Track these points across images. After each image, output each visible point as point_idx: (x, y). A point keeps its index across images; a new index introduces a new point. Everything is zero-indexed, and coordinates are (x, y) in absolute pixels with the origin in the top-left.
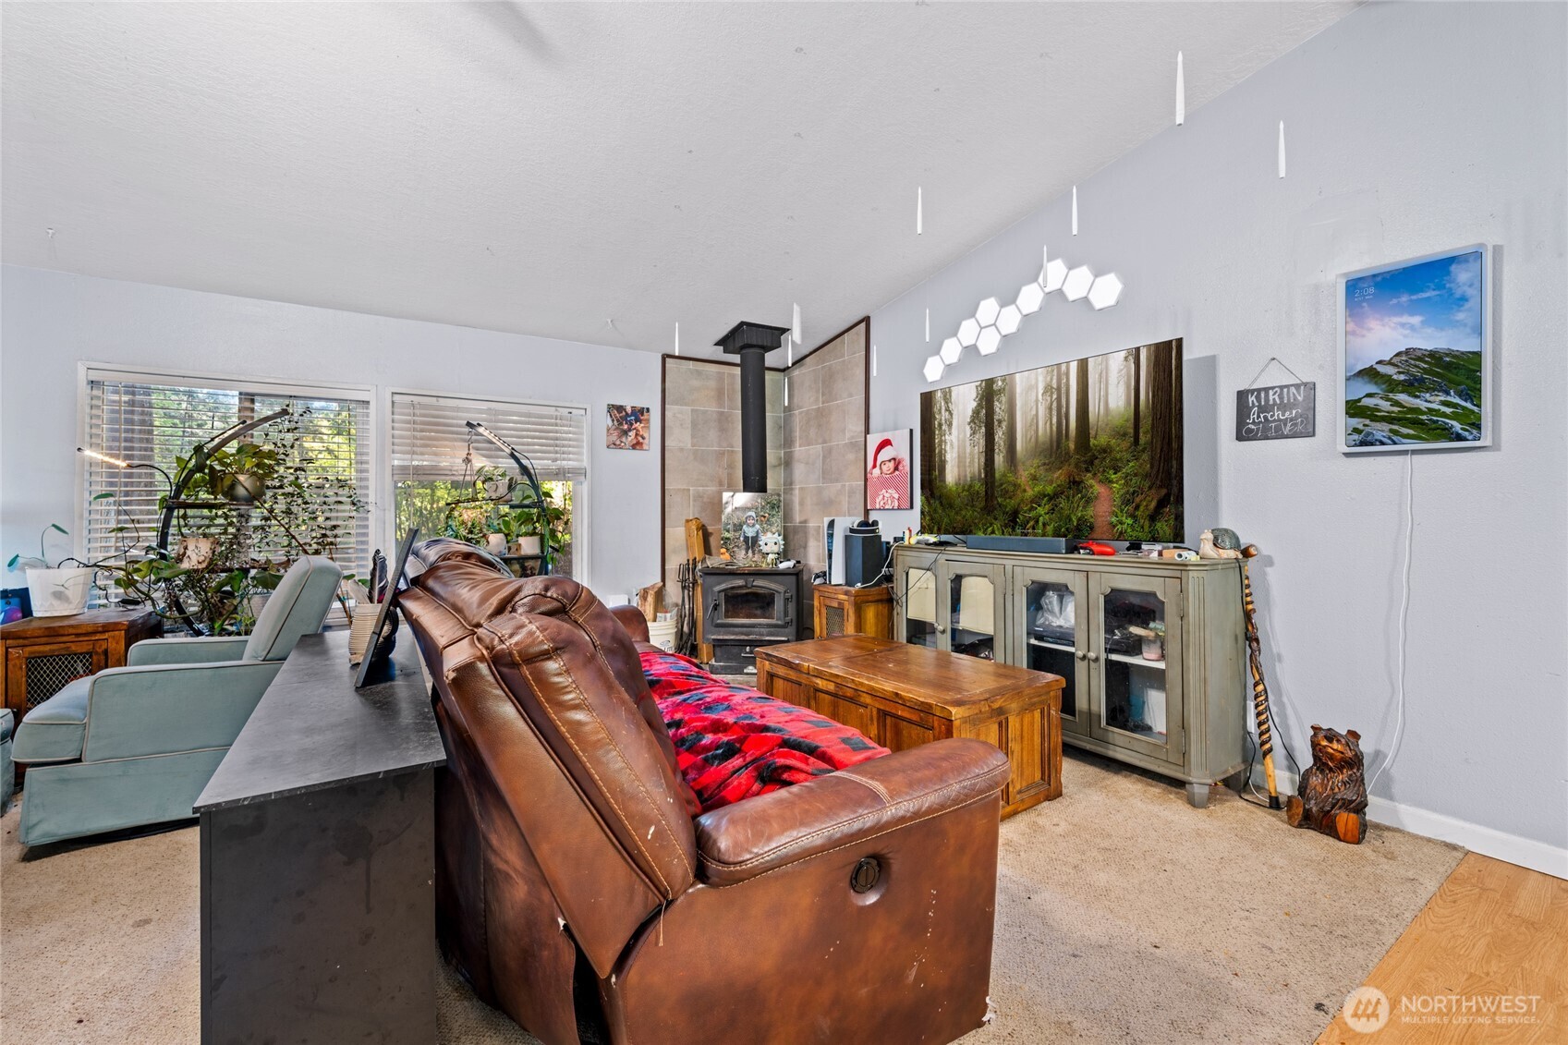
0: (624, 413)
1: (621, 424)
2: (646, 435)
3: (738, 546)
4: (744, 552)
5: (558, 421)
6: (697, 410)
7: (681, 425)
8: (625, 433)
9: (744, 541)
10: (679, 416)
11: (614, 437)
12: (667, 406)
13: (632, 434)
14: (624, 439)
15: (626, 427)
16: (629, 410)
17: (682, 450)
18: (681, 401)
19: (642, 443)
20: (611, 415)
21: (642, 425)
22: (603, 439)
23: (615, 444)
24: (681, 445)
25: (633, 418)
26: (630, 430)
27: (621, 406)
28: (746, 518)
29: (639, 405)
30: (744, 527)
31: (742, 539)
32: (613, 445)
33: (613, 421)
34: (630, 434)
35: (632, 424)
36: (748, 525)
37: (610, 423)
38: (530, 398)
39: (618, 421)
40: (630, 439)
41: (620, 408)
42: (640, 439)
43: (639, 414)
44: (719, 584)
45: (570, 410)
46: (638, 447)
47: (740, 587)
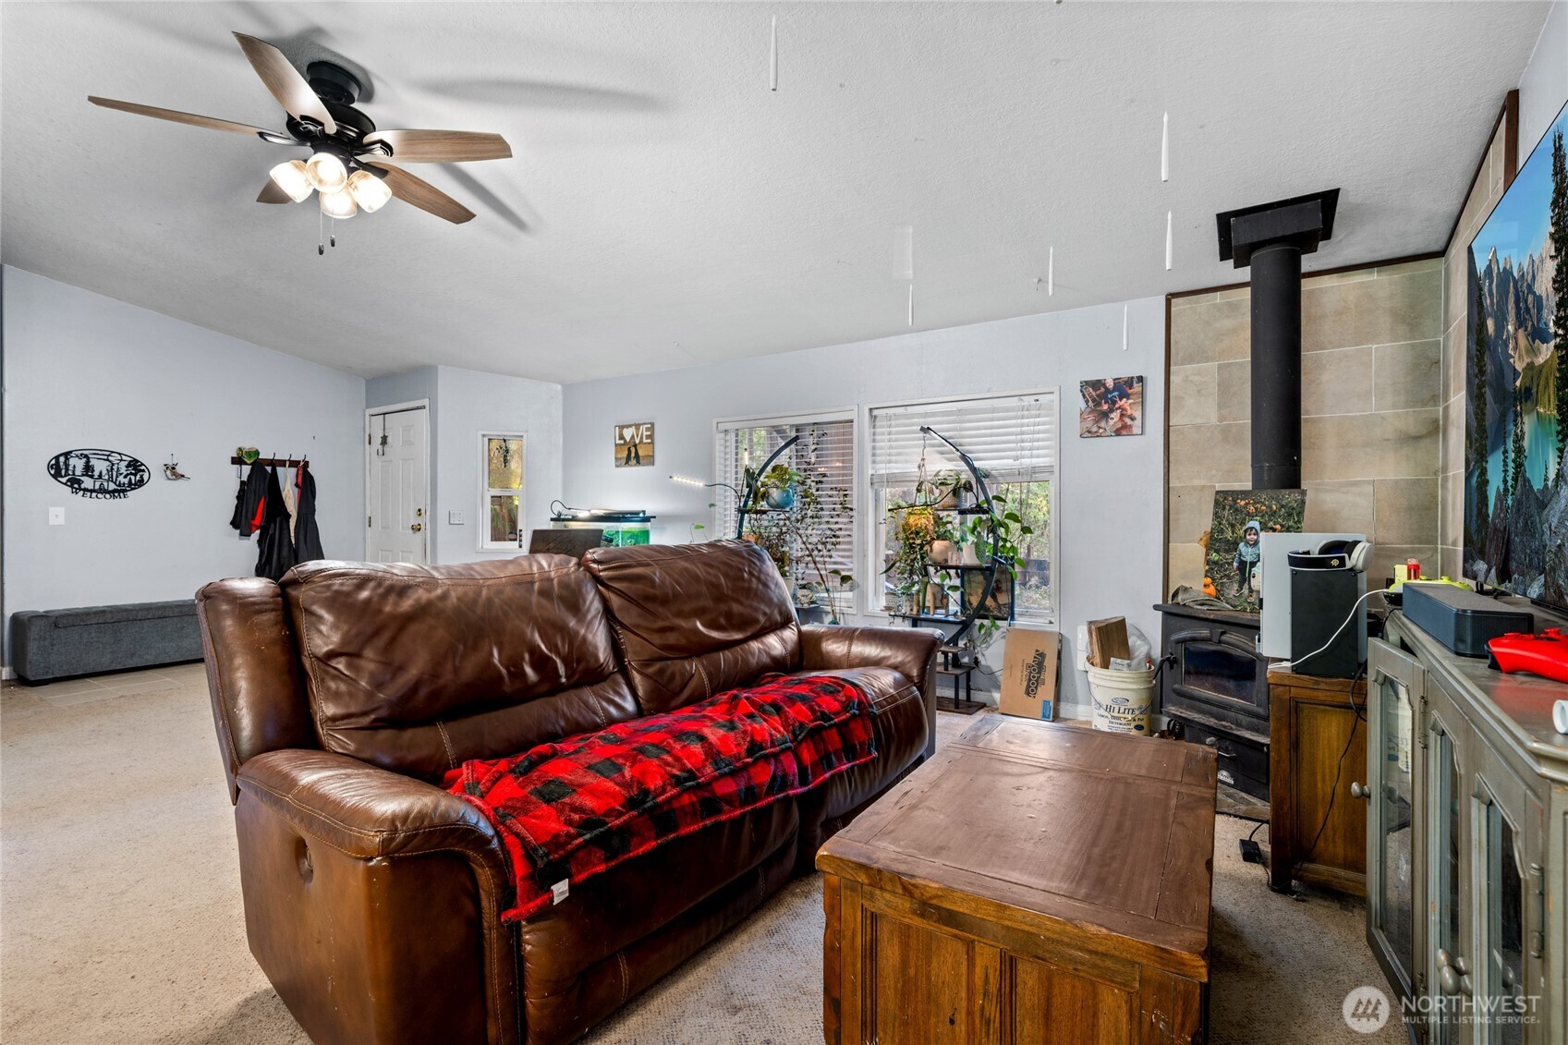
0: (1103, 389)
1: (1097, 404)
2: (1137, 414)
3: (1228, 576)
4: (1236, 586)
5: (1026, 413)
6: (1229, 365)
7: (1199, 391)
8: (1105, 415)
9: (1238, 568)
10: (1196, 378)
11: (1089, 424)
12: (1172, 368)
13: (1115, 415)
14: (1103, 424)
15: (1105, 407)
16: (1110, 384)
17: (1197, 428)
18: (1199, 355)
19: (1131, 426)
20: (1084, 396)
21: (1131, 401)
22: (1075, 426)
23: (1089, 432)
24: (1199, 421)
25: (1116, 394)
26: (1111, 411)
27: (1099, 381)
28: (1246, 531)
29: (1125, 373)
30: (1242, 545)
31: (1235, 564)
32: (1088, 434)
33: (1087, 402)
34: (1112, 416)
35: (1114, 403)
36: (1247, 543)
37: (1083, 405)
38: (989, 391)
39: (1094, 401)
40: (1111, 422)
41: (1097, 384)
42: (1128, 421)
43: (1125, 387)
44: (1181, 630)
45: (1036, 397)
46: (1124, 433)
47: (1204, 640)
